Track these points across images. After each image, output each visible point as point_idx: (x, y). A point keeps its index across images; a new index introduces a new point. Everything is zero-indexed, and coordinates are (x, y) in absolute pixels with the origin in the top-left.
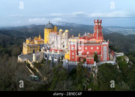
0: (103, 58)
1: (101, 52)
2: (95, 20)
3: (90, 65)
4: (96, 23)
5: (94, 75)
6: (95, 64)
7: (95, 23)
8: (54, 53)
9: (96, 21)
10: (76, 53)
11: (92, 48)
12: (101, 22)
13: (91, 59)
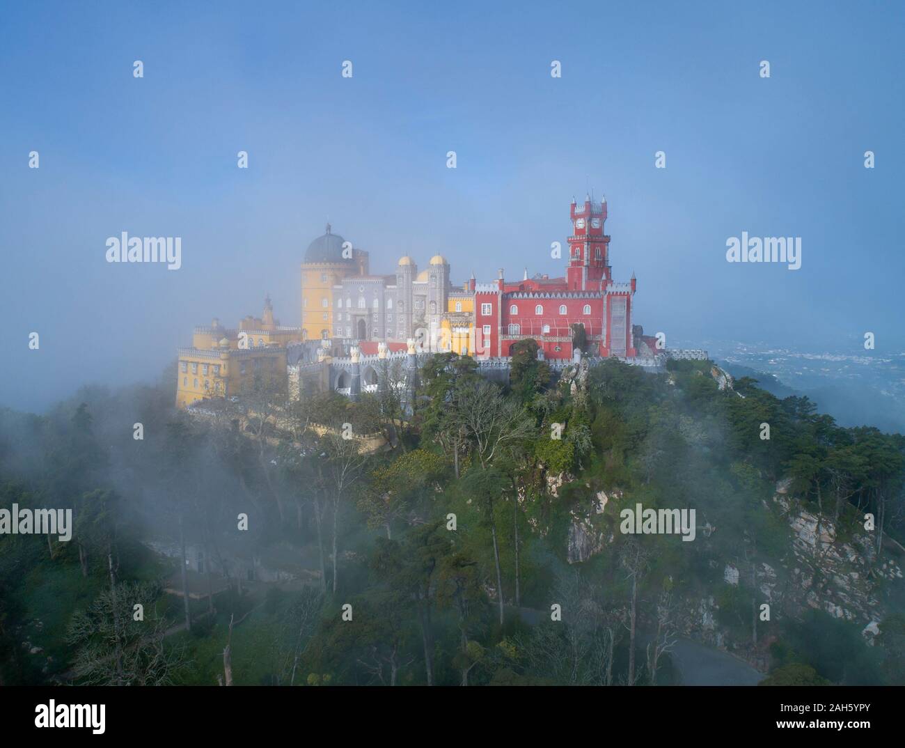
0: (608, 347)
1: (600, 324)
2: (574, 206)
3: (559, 361)
4: (580, 216)
5: (573, 387)
6: (577, 359)
7: (575, 217)
8: (388, 356)
9: (580, 210)
10: (499, 328)
11: (563, 310)
12: (603, 215)
13: (560, 344)
